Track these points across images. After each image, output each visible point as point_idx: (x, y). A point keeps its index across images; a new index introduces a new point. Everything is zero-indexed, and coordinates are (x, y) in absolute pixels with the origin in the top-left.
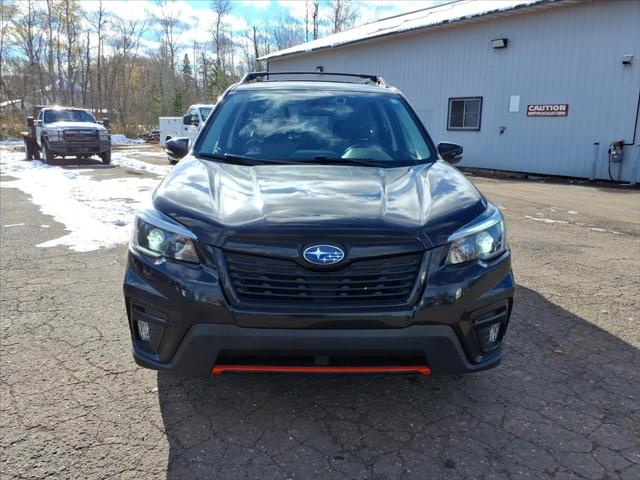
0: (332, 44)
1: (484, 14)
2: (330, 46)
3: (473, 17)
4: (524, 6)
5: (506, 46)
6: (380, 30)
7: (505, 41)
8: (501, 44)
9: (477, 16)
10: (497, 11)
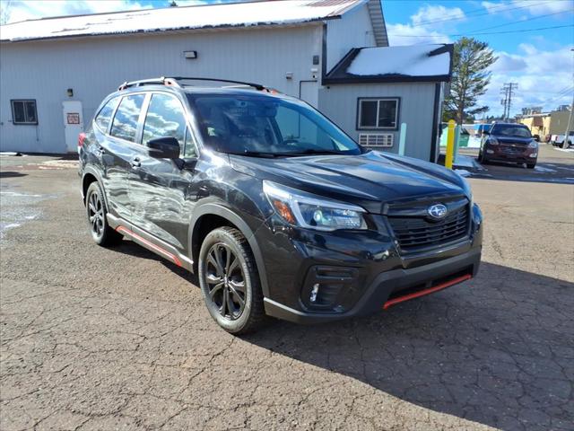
0: (11, 39)
1: (176, 29)
2: (8, 40)
3: (167, 30)
4: (211, 27)
5: (196, 57)
6: (65, 30)
7: (195, 53)
8: (192, 55)
9: (171, 29)
10: (188, 28)
